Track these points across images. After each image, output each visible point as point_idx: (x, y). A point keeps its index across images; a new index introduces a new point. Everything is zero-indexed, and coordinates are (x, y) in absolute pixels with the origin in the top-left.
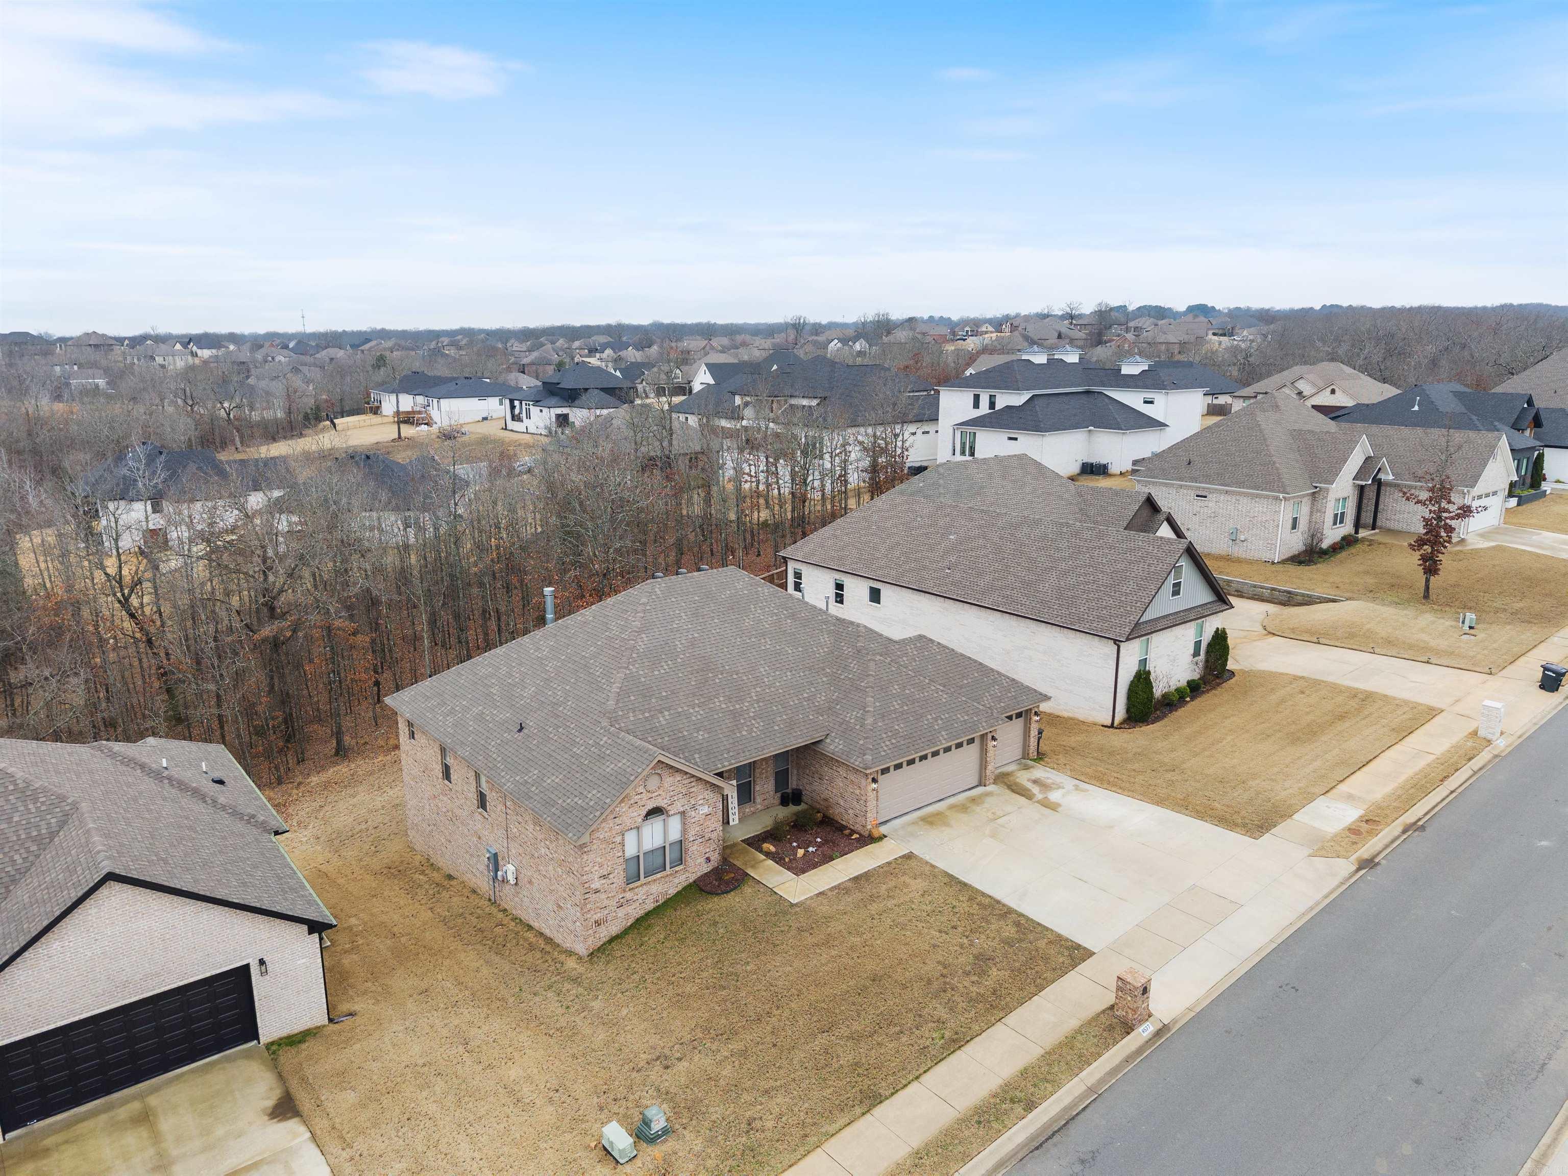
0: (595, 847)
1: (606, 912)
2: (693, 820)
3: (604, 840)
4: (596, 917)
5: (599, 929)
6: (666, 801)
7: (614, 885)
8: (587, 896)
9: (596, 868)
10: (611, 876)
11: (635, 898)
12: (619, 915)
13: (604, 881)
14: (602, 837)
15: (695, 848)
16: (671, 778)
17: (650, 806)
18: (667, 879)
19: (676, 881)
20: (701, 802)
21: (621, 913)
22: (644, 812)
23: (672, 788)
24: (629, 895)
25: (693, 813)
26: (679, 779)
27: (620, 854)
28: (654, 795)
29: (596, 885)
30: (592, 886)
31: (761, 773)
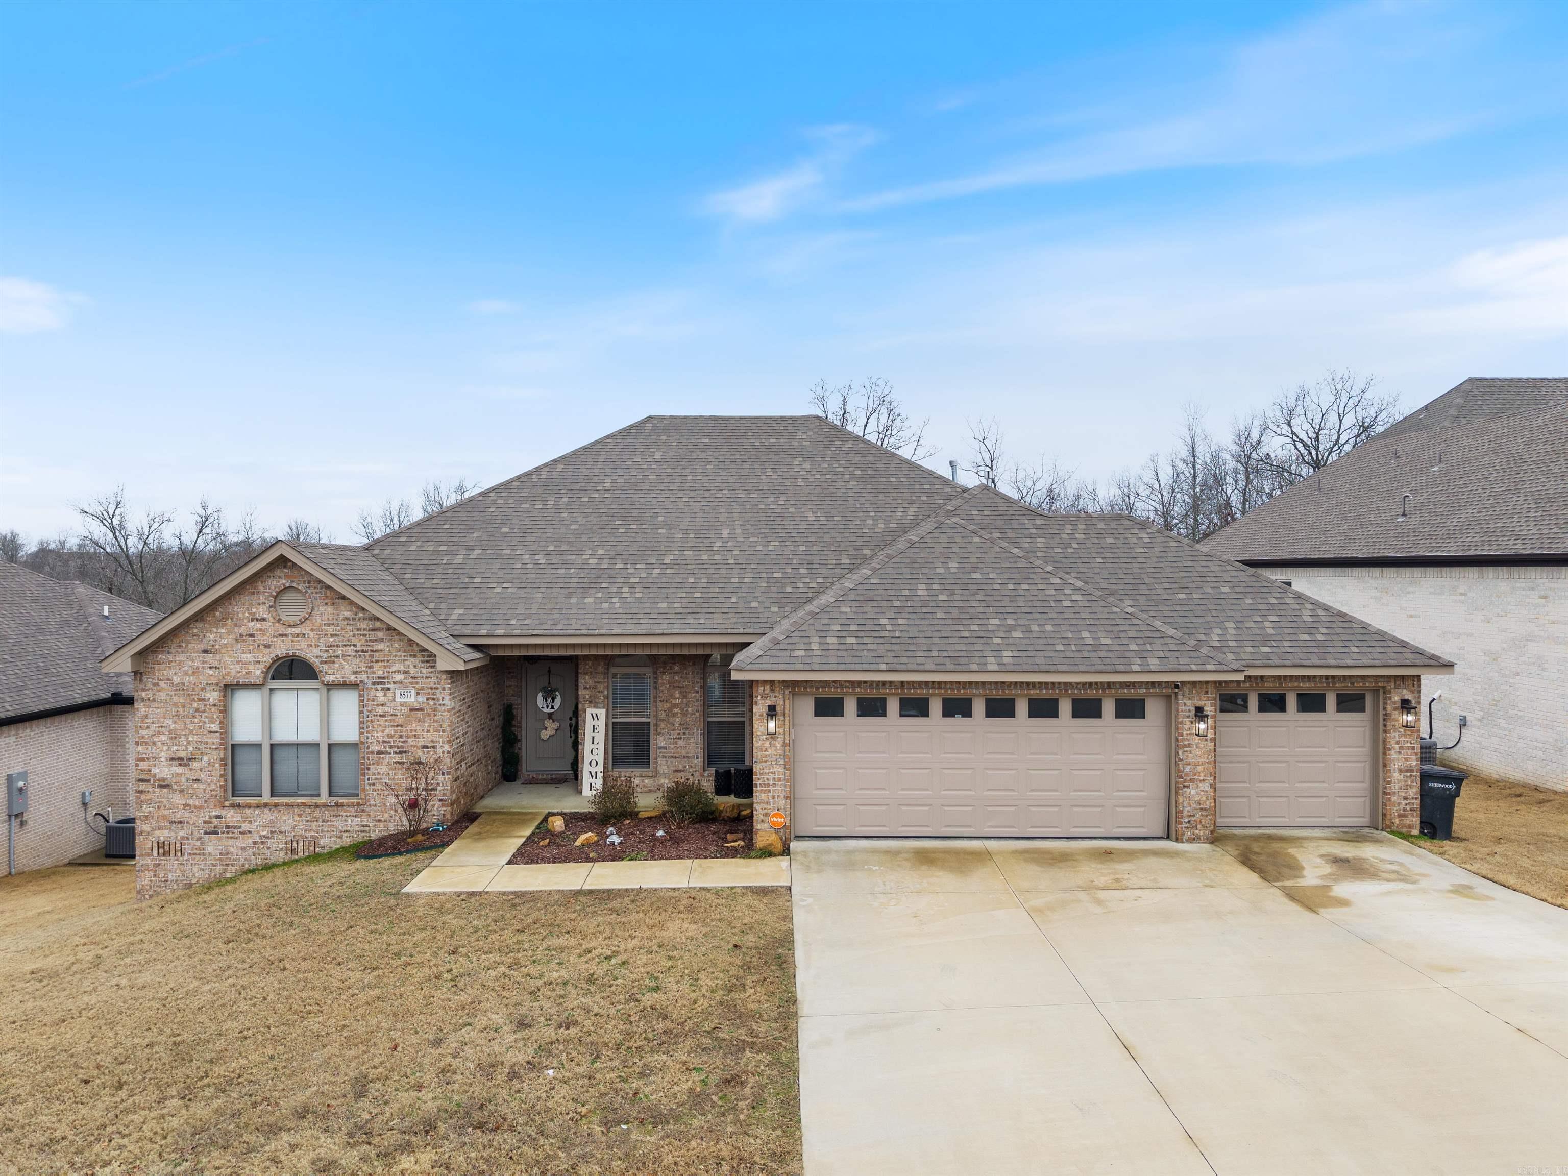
0: (163, 695)
1: (182, 833)
2: (380, 710)
3: (180, 688)
4: (163, 835)
5: (171, 863)
6: (316, 652)
7: (202, 786)
8: (143, 786)
9: (163, 738)
10: (195, 765)
11: (245, 827)
12: (210, 849)
13: (180, 770)
14: (176, 680)
15: (383, 769)
16: (330, 609)
17: (282, 649)
18: (317, 813)
19: (339, 824)
20: (399, 677)
21: (213, 845)
22: (267, 658)
23: (330, 630)
24: (231, 816)
25: (380, 694)
26: (347, 614)
27: (215, 727)
28: (290, 631)
29: (163, 771)
30: (155, 771)
31: (669, 713)
